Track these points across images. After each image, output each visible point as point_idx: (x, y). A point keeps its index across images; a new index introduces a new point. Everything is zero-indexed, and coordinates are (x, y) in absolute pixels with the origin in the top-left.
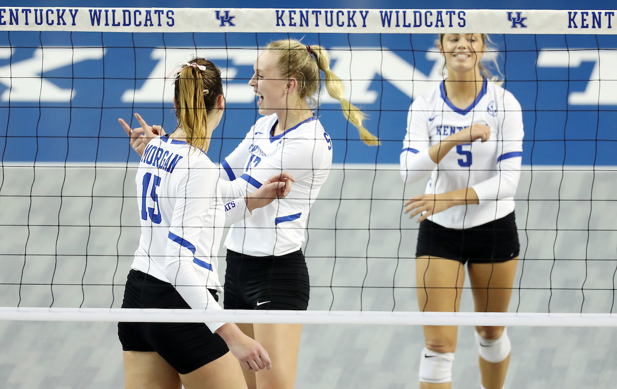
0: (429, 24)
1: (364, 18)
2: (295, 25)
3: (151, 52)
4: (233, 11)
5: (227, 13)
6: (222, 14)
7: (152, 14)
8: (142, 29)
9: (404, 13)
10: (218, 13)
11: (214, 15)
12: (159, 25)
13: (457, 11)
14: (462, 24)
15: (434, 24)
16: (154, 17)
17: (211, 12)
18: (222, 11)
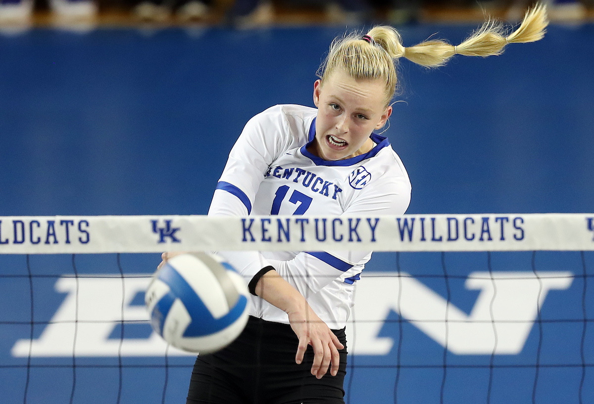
0: (469, 236)
1: (373, 229)
2: (270, 240)
3: (54, 282)
4: (177, 220)
5: (168, 223)
6: (161, 225)
7: (57, 226)
8: (42, 249)
9: (433, 220)
10: (154, 223)
11: (149, 226)
12: (68, 242)
13: (512, 216)
14: (519, 235)
15: (478, 236)
16: (60, 231)
17: (144, 221)
18: (161, 220)
